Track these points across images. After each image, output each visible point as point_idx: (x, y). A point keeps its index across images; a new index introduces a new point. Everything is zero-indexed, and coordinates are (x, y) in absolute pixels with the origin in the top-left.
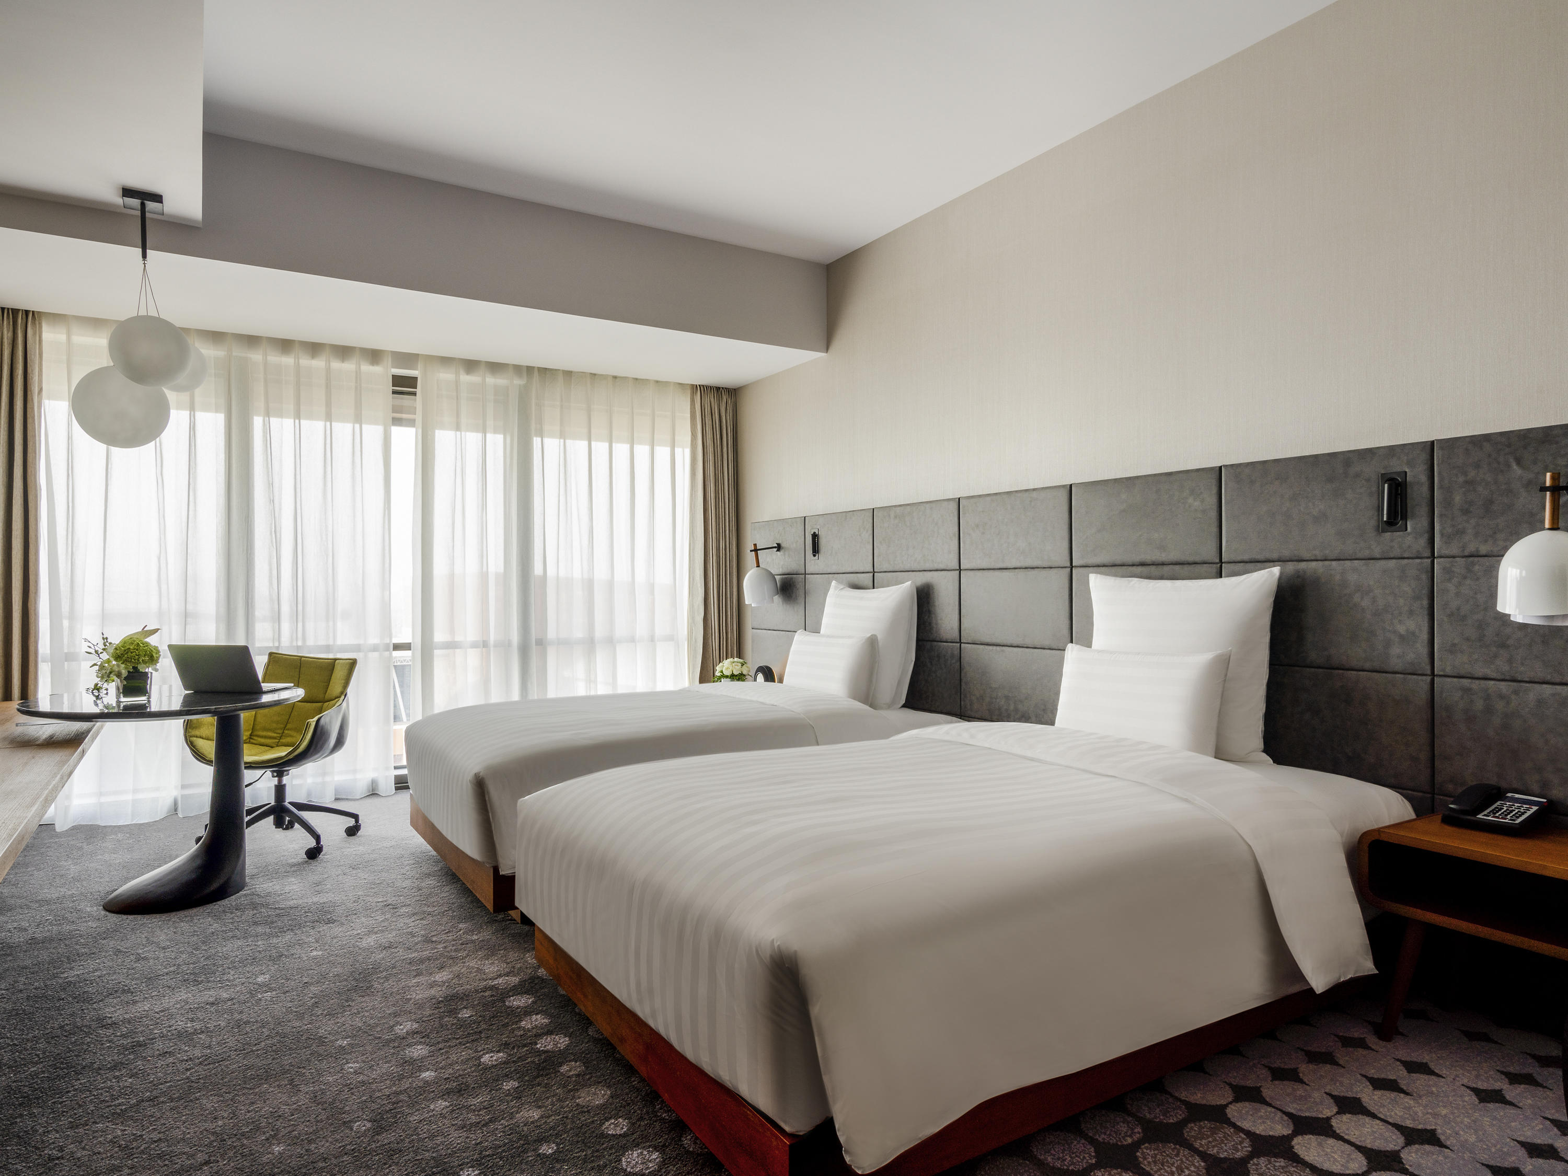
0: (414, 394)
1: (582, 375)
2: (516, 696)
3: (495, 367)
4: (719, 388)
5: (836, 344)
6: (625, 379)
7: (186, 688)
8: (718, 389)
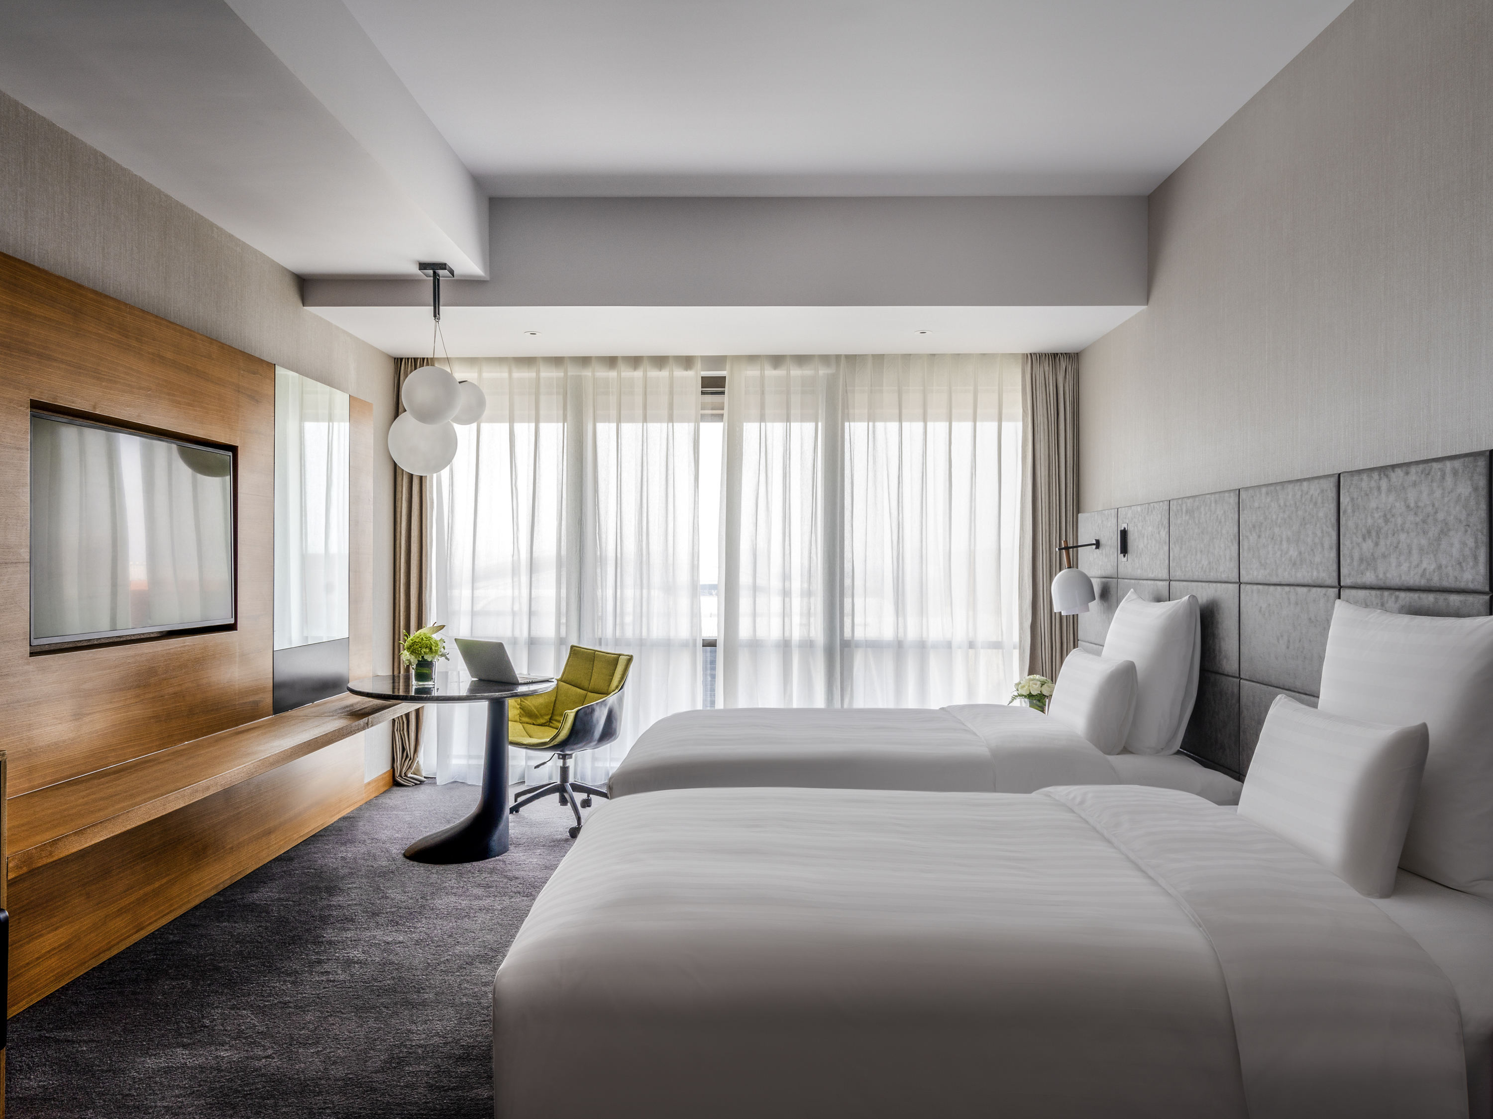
0: (723, 393)
1: (893, 358)
2: (820, 702)
3: (801, 360)
4: (1057, 354)
5: (1156, 294)
6: (942, 356)
7: (472, 677)
8: (1055, 356)
